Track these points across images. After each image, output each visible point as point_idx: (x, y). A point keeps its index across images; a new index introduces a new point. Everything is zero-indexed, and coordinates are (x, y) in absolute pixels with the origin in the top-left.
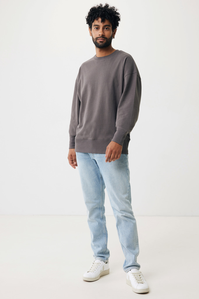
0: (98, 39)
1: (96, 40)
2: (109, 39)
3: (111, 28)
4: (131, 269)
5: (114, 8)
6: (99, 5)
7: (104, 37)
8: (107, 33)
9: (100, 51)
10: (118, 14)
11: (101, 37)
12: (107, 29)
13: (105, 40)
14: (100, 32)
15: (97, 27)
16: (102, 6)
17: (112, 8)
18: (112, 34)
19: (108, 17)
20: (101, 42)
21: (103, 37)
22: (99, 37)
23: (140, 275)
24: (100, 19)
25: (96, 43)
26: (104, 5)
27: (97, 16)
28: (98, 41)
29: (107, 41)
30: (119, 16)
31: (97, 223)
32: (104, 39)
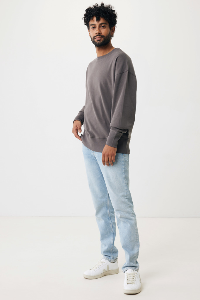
0: (95, 38)
1: (94, 40)
2: (107, 36)
3: (107, 26)
4: (127, 269)
5: (110, 6)
6: (95, 5)
7: (101, 35)
8: (104, 32)
9: (99, 50)
10: (114, 11)
11: (98, 36)
12: (103, 27)
13: (102, 38)
14: (97, 31)
15: (93, 26)
16: (97, 5)
17: (108, 6)
18: (110, 32)
19: (102, 14)
20: (98, 40)
21: (99, 36)
22: (96, 36)
23: (134, 275)
24: (95, 19)
25: (94, 42)
26: (99, 5)
27: (92, 15)
28: (96, 40)
29: (104, 39)
30: (115, 13)
31: (104, 222)
32: (100, 37)
